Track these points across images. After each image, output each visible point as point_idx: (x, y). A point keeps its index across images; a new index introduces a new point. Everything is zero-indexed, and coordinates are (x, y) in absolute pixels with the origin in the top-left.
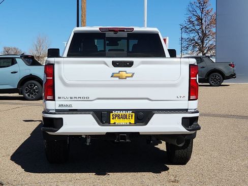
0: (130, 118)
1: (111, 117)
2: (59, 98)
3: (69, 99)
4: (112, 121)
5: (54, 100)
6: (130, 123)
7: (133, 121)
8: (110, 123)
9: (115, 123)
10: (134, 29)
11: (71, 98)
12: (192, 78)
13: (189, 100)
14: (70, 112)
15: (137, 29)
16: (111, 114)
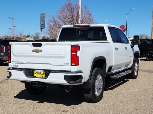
0: (43, 74)
1: (34, 73)
2: (13, 62)
3: (16, 63)
4: (35, 75)
5: (11, 63)
6: (43, 77)
7: (44, 76)
8: (34, 76)
9: (36, 76)
10: (91, 25)
11: (17, 62)
12: (72, 53)
13: (71, 66)
14: (19, 70)
15: (92, 25)
16: (34, 71)
